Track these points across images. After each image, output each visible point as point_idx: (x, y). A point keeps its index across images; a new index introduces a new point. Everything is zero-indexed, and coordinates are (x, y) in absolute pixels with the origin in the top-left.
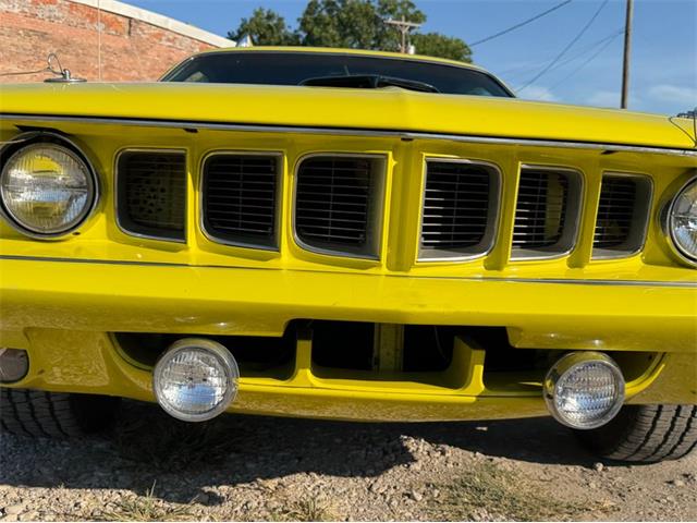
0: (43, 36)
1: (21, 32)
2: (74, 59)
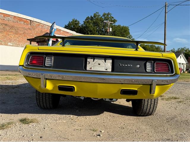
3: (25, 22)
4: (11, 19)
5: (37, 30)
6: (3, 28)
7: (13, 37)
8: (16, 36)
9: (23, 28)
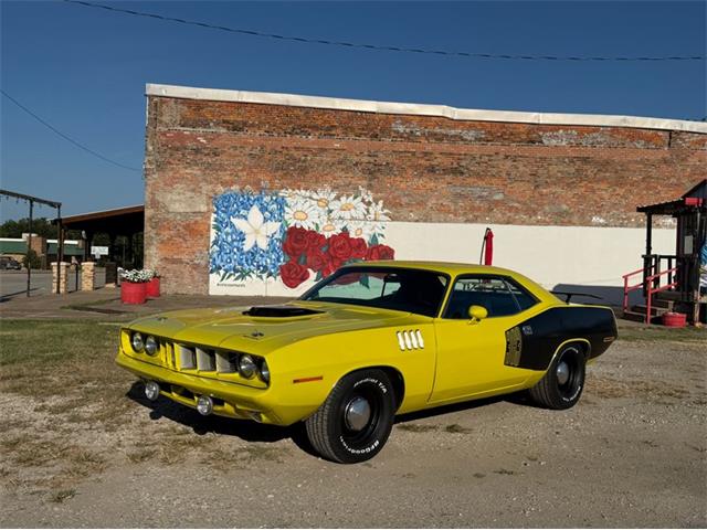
0: (585, 160)
1: (566, 160)
2: (613, 175)
3: (648, 140)
4: (602, 140)
5: (693, 161)
6: (577, 170)
7: (606, 196)
8: (618, 190)
9: (641, 162)
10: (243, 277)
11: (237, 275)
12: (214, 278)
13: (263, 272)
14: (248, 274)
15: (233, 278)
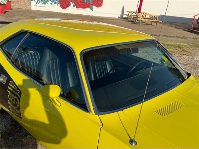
10: (44, 3)
11: (42, 2)
12: (33, 3)
13: (52, 2)
14: (46, 2)
15: (40, 3)
